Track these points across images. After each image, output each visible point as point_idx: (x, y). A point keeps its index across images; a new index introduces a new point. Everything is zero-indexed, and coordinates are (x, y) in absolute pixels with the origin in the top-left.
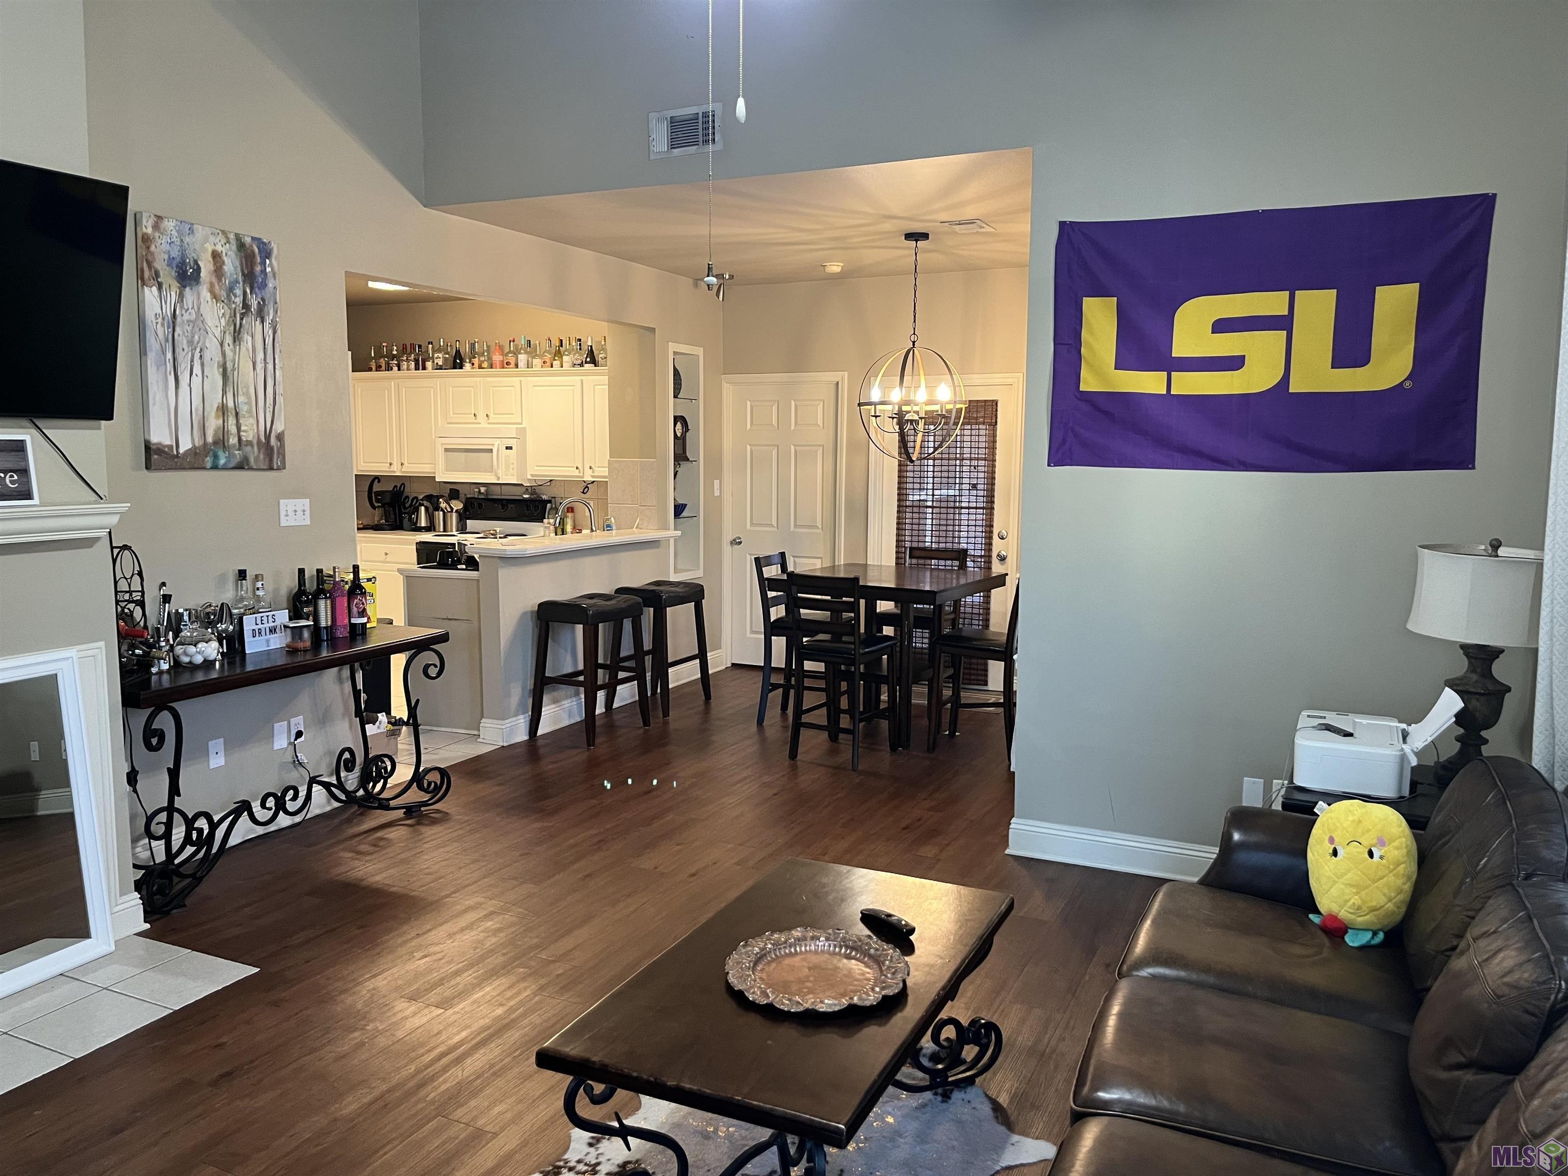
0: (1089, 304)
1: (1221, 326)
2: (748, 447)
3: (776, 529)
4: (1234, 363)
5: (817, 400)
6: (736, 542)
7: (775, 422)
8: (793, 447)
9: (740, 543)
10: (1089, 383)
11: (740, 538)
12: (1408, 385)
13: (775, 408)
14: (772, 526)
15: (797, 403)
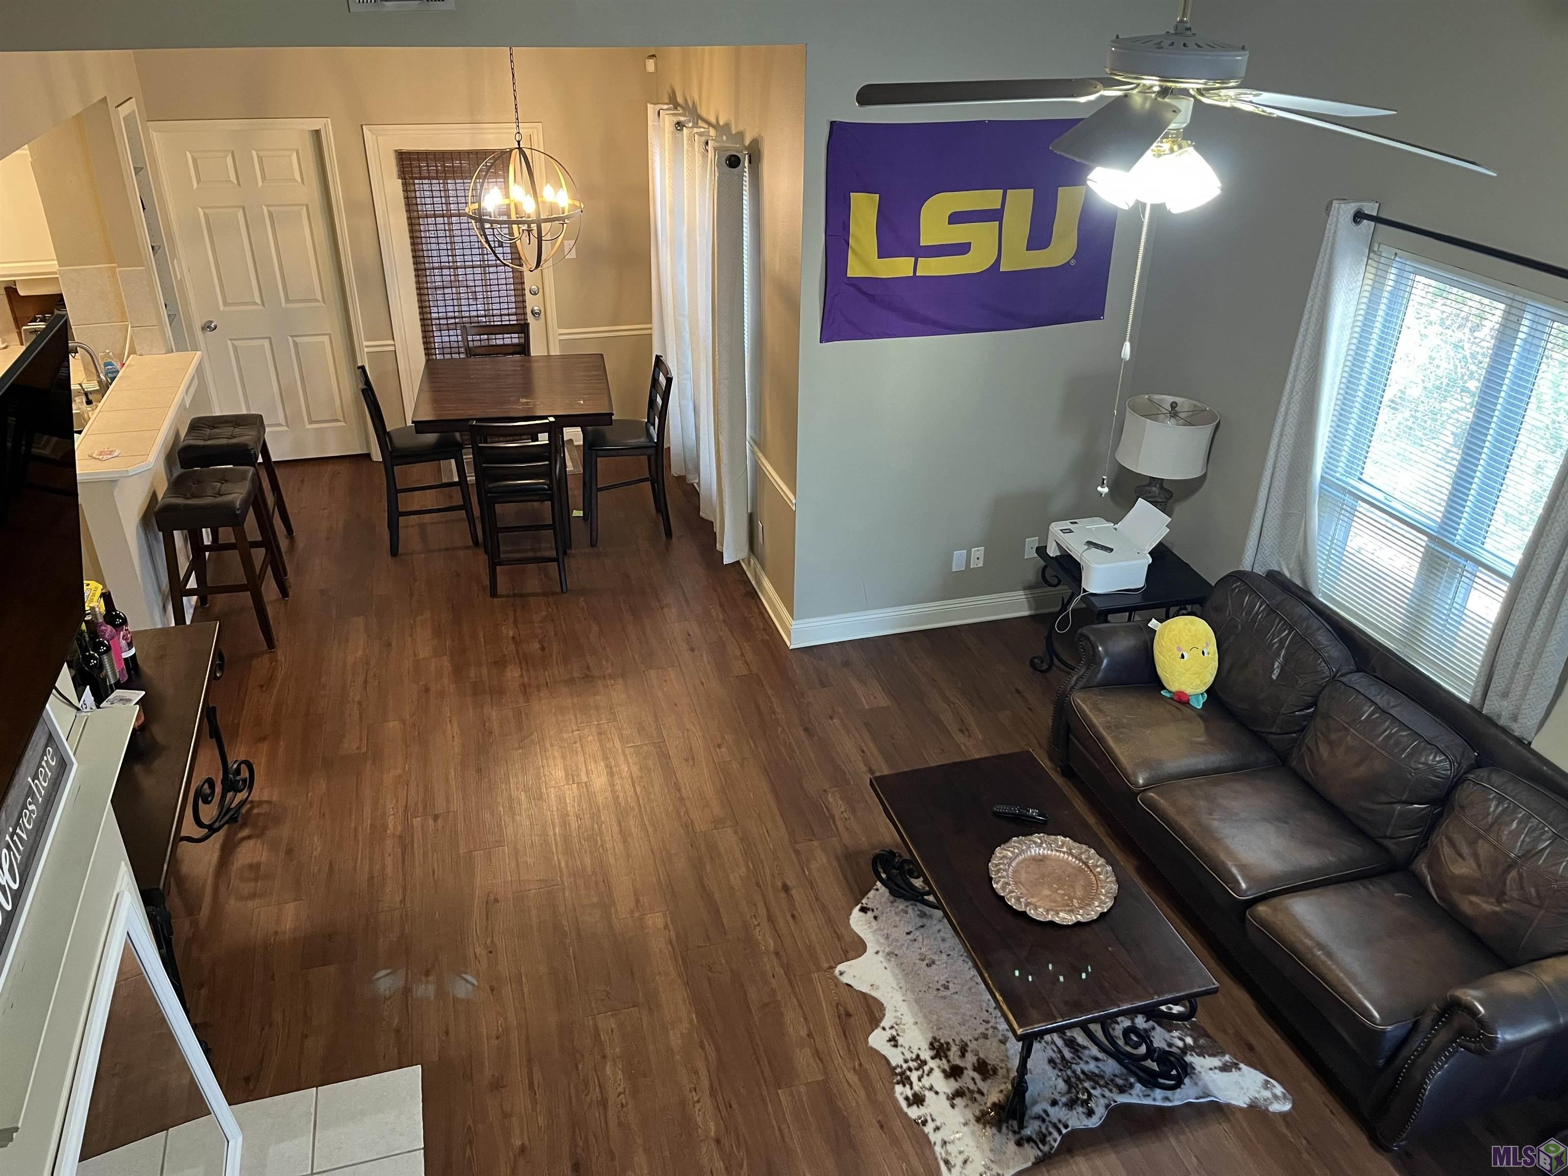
0: (857, 198)
1: (956, 218)
2: (200, 210)
3: (261, 307)
4: (962, 249)
5: (289, 150)
6: (208, 327)
7: (233, 178)
8: (265, 208)
9: (216, 327)
10: (855, 270)
11: (212, 322)
12: (1073, 262)
13: (229, 159)
14: (255, 303)
15: (260, 153)
